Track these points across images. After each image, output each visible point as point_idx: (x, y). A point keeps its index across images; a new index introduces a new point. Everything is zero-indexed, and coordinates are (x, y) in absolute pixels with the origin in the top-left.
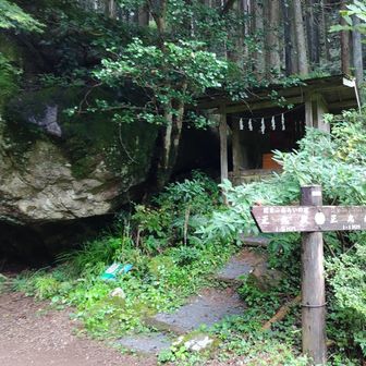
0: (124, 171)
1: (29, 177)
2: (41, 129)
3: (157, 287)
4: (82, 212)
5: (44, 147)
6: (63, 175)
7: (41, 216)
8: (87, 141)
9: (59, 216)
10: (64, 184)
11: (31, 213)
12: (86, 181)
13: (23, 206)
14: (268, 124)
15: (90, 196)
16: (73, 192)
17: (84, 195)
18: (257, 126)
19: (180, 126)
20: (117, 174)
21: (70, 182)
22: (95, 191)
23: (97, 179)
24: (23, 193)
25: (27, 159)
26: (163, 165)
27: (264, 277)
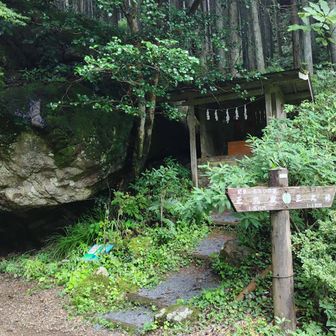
0: (103, 159)
1: (14, 167)
2: (26, 122)
3: (136, 265)
4: (65, 198)
5: (29, 138)
6: (45, 164)
7: (27, 203)
8: (69, 133)
9: (43, 202)
10: (47, 173)
11: (17, 200)
12: (68, 170)
13: (10, 194)
14: (232, 114)
15: (72, 184)
16: (56, 180)
17: (66, 183)
18: (222, 116)
19: (152, 117)
20: (97, 163)
21: (53, 170)
22: (76, 178)
23: (79, 168)
24: (9, 182)
25: (13, 150)
26: (138, 154)
27: (235, 253)
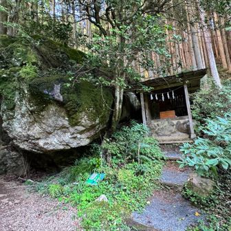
0: (97, 121)
1: (44, 126)
2: (51, 97)
4: (74, 144)
5: (53, 108)
6: (63, 125)
7: (52, 148)
8: (77, 105)
9: (62, 147)
10: (64, 130)
11: (46, 147)
12: (77, 127)
13: (41, 143)
14: (165, 96)
15: (79, 136)
16: (69, 134)
17: (75, 135)
18: (160, 97)
19: (122, 99)
20: (94, 123)
21: (67, 128)
22: (81, 133)
23: (83, 126)
24: (41, 136)
25: (43, 116)
